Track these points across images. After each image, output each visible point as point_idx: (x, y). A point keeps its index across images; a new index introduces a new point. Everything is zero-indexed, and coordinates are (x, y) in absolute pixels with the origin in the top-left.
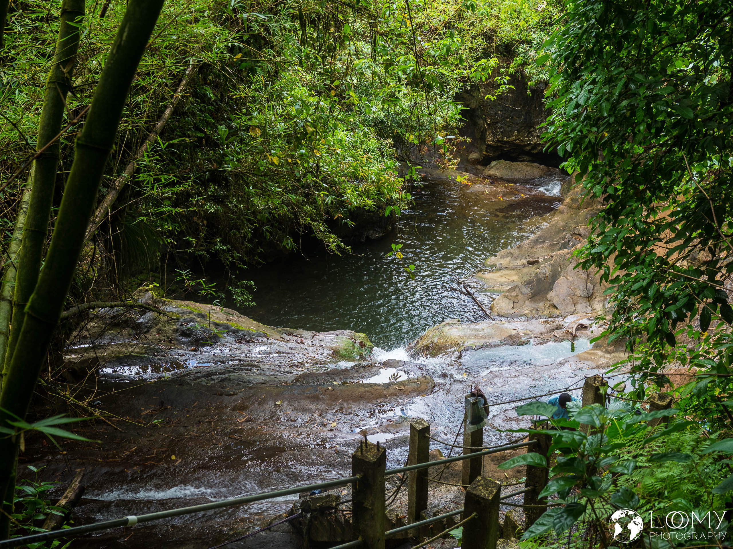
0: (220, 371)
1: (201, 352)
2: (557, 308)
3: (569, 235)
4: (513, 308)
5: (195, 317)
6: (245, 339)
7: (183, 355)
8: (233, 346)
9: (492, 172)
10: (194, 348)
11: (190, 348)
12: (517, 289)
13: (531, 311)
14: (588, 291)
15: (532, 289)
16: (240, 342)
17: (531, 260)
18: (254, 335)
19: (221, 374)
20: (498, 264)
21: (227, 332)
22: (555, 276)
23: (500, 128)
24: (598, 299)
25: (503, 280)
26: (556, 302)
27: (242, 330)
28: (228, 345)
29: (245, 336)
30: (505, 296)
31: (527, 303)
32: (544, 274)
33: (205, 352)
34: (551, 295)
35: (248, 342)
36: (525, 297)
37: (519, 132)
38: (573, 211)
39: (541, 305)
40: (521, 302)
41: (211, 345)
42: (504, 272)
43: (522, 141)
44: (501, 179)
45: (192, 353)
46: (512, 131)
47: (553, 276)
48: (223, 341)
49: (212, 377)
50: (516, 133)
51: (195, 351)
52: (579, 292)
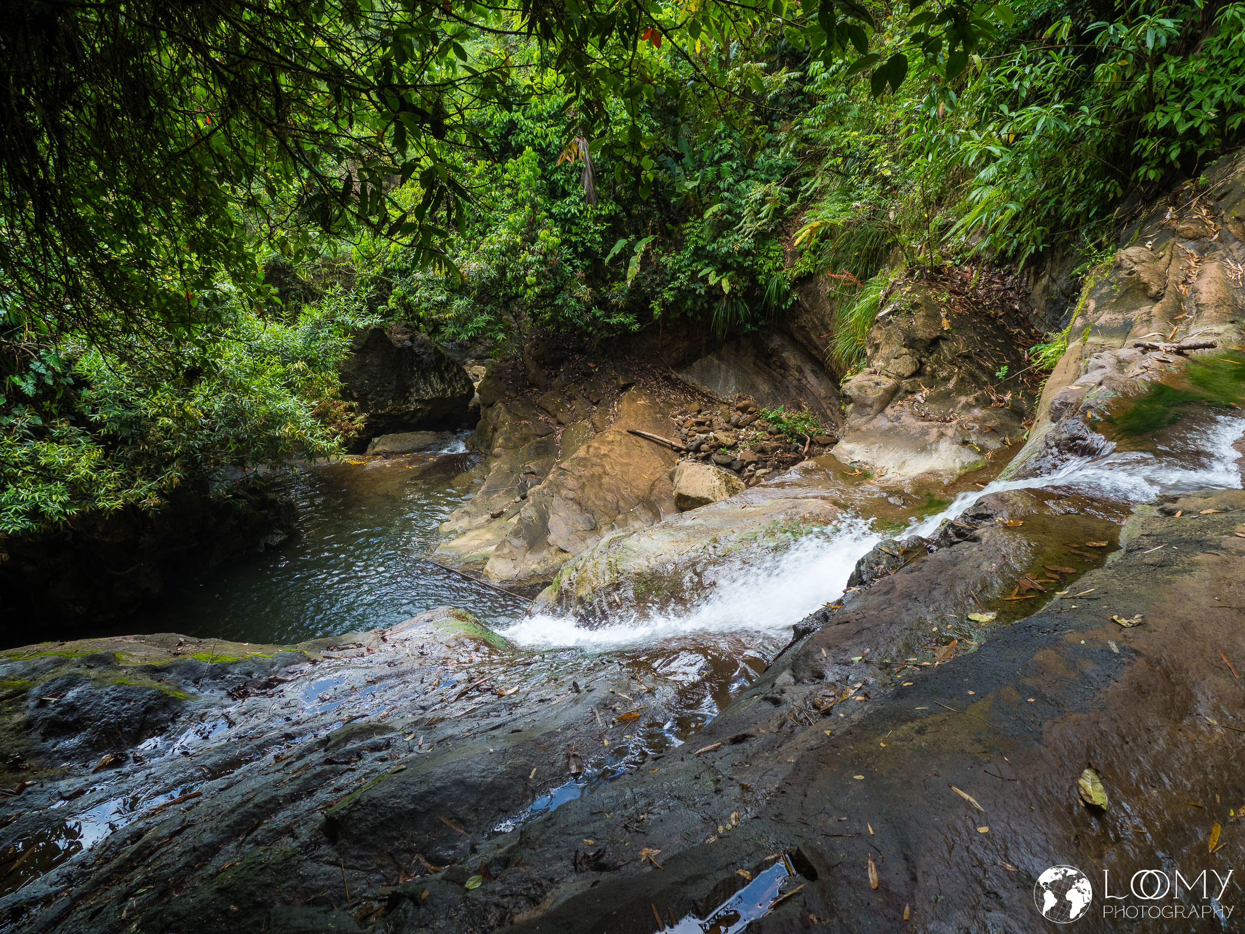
0: (287, 790)
1: (136, 760)
2: (565, 552)
3: (522, 475)
4: (514, 567)
5: (80, 671)
6: (254, 684)
7: (80, 793)
8: (232, 709)
9: (378, 449)
10: (106, 757)
11: (94, 764)
12: (507, 544)
13: (539, 563)
14: (590, 522)
15: (524, 538)
16: (245, 695)
17: (495, 512)
18: (273, 665)
19: (294, 798)
20: (457, 528)
21: (196, 682)
22: (543, 517)
23: (372, 400)
24: (604, 528)
25: (476, 542)
26: (562, 544)
27: (235, 664)
28: (215, 711)
29: (249, 674)
30: (498, 556)
31: (528, 556)
32: (531, 517)
33: (150, 756)
34: (551, 538)
35: (269, 684)
36: (522, 550)
37: (393, 400)
38: (511, 452)
39: (545, 553)
40: (520, 558)
41: (162, 731)
42: (470, 534)
43: (399, 410)
44: (393, 453)
45: (111, 773)
46: (386, 401)
47: (540, 518)
48: (193, 706)
49: (268, 824)
50: (390, 402)
51: (117, 763)
52: (580, 527)
